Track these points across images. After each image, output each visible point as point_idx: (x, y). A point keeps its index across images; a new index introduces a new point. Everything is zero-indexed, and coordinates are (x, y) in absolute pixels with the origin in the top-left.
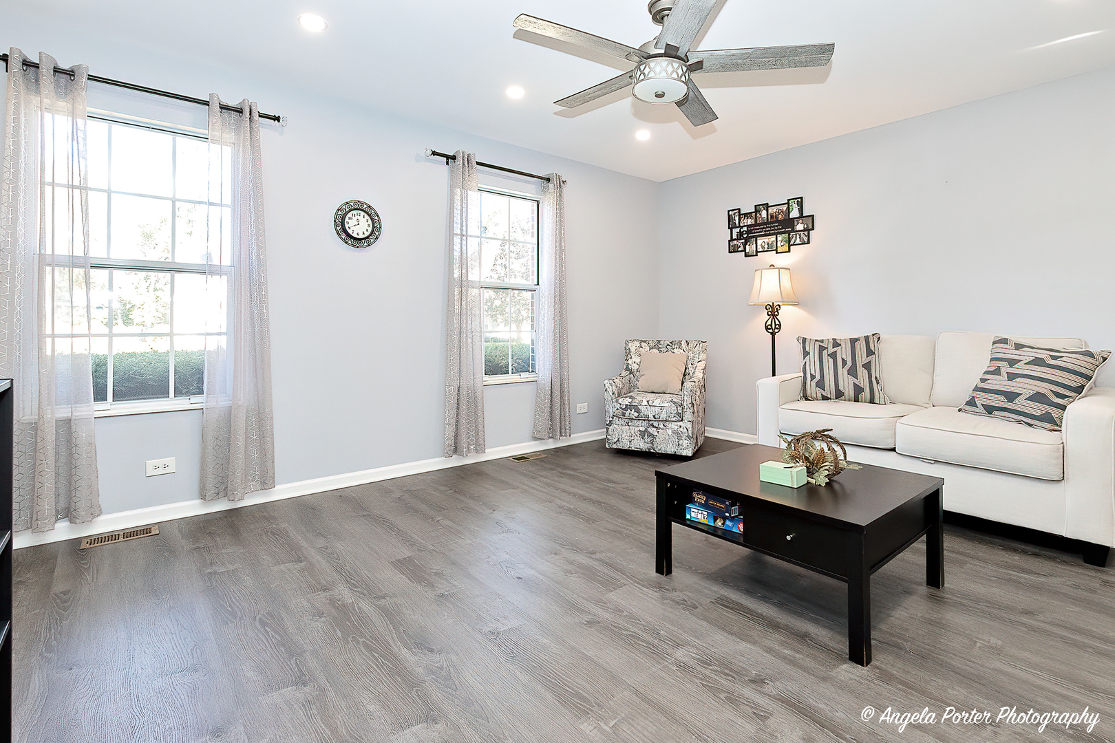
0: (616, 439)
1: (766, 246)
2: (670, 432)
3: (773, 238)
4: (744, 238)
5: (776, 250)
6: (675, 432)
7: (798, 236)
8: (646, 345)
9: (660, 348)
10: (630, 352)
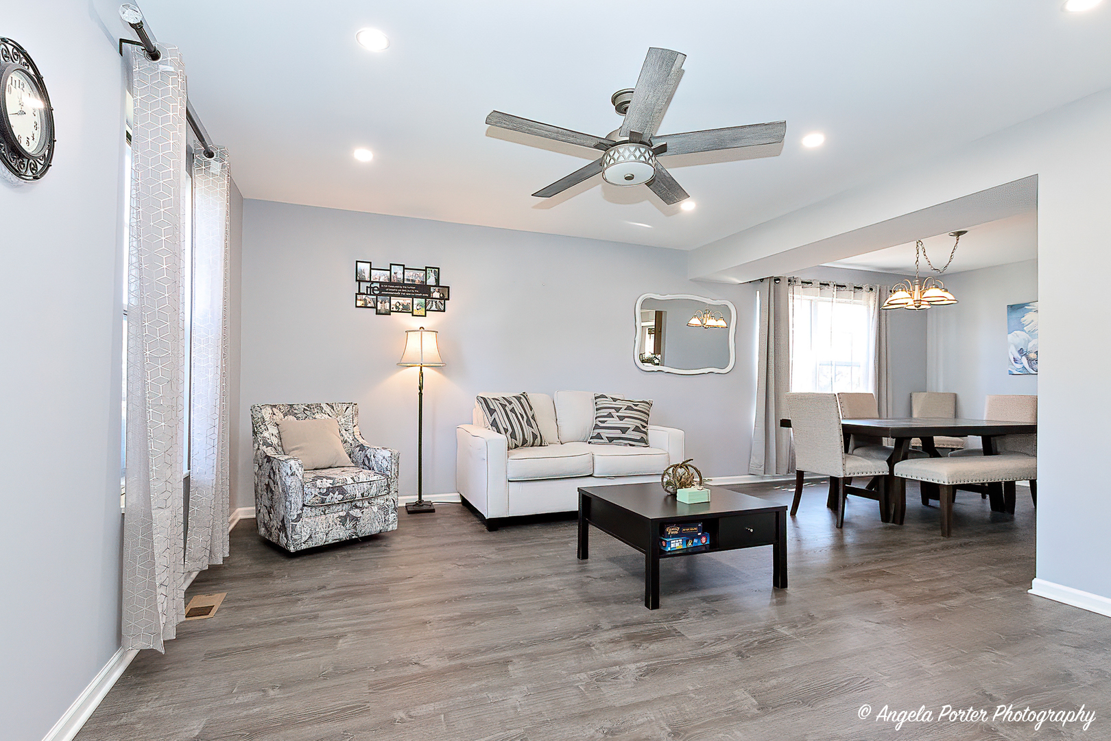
0: (308, 536)
1: (401, 307)
2: (375, 509)
3: (409, 300)
4: (374, 294)
5: (412, 312)
6: (382, 508)
7: (434, 303)
8: (278, 411)
9: (296, 414)
10: (264, 421)
